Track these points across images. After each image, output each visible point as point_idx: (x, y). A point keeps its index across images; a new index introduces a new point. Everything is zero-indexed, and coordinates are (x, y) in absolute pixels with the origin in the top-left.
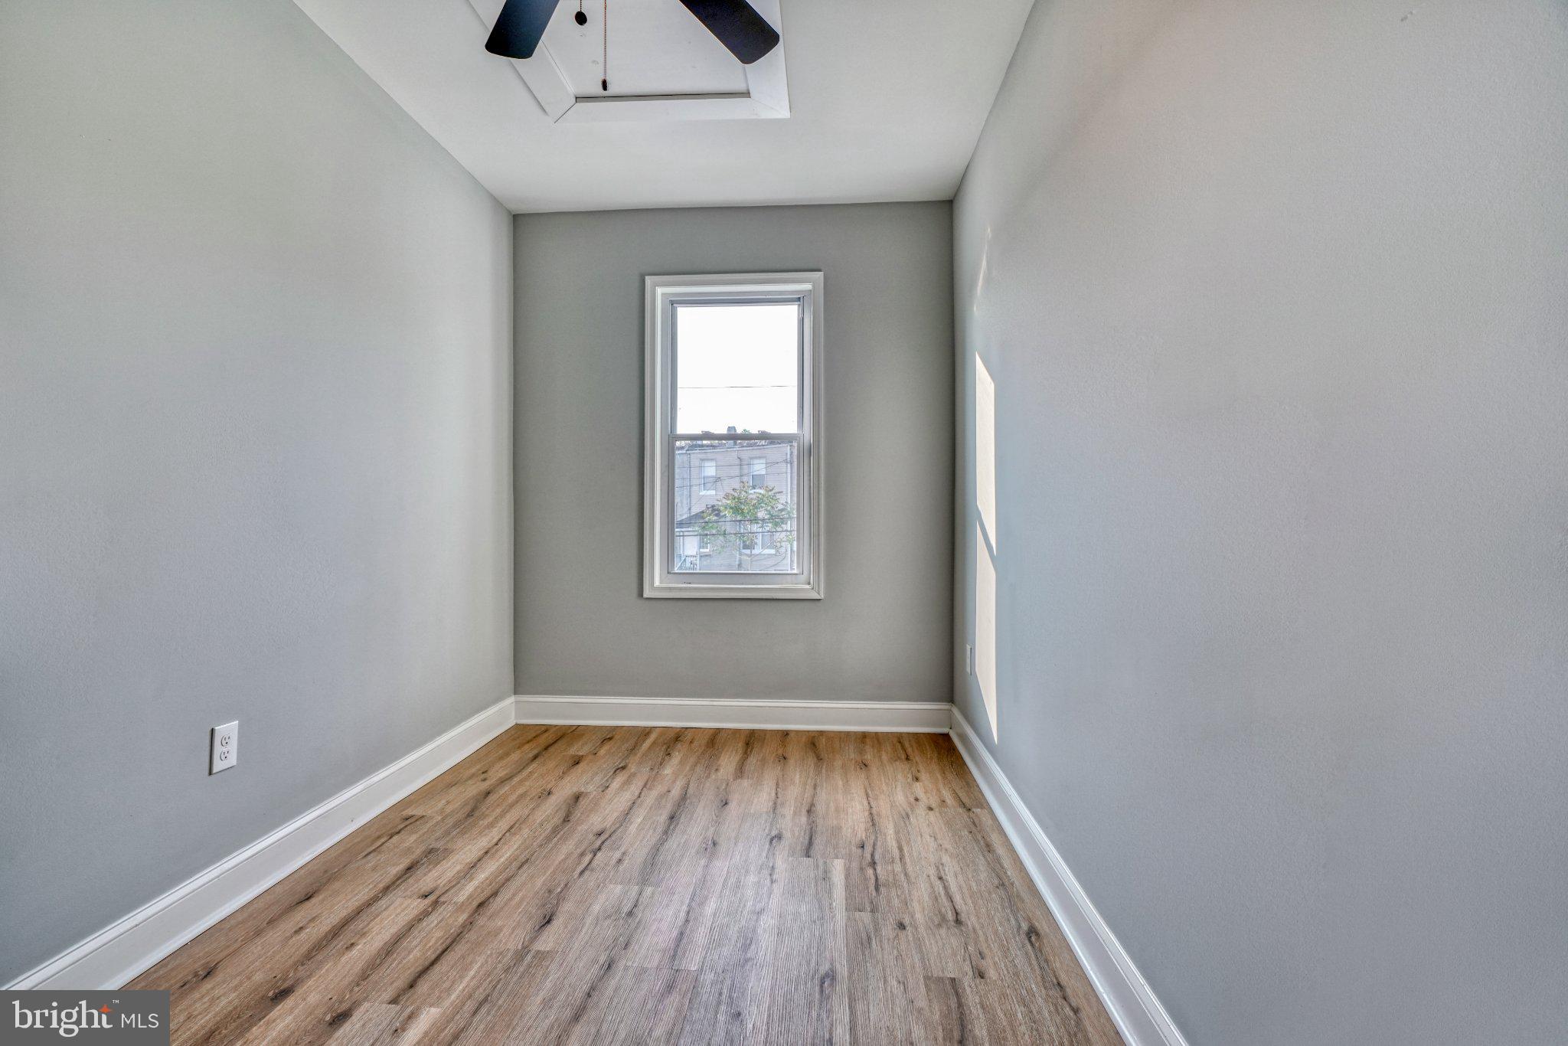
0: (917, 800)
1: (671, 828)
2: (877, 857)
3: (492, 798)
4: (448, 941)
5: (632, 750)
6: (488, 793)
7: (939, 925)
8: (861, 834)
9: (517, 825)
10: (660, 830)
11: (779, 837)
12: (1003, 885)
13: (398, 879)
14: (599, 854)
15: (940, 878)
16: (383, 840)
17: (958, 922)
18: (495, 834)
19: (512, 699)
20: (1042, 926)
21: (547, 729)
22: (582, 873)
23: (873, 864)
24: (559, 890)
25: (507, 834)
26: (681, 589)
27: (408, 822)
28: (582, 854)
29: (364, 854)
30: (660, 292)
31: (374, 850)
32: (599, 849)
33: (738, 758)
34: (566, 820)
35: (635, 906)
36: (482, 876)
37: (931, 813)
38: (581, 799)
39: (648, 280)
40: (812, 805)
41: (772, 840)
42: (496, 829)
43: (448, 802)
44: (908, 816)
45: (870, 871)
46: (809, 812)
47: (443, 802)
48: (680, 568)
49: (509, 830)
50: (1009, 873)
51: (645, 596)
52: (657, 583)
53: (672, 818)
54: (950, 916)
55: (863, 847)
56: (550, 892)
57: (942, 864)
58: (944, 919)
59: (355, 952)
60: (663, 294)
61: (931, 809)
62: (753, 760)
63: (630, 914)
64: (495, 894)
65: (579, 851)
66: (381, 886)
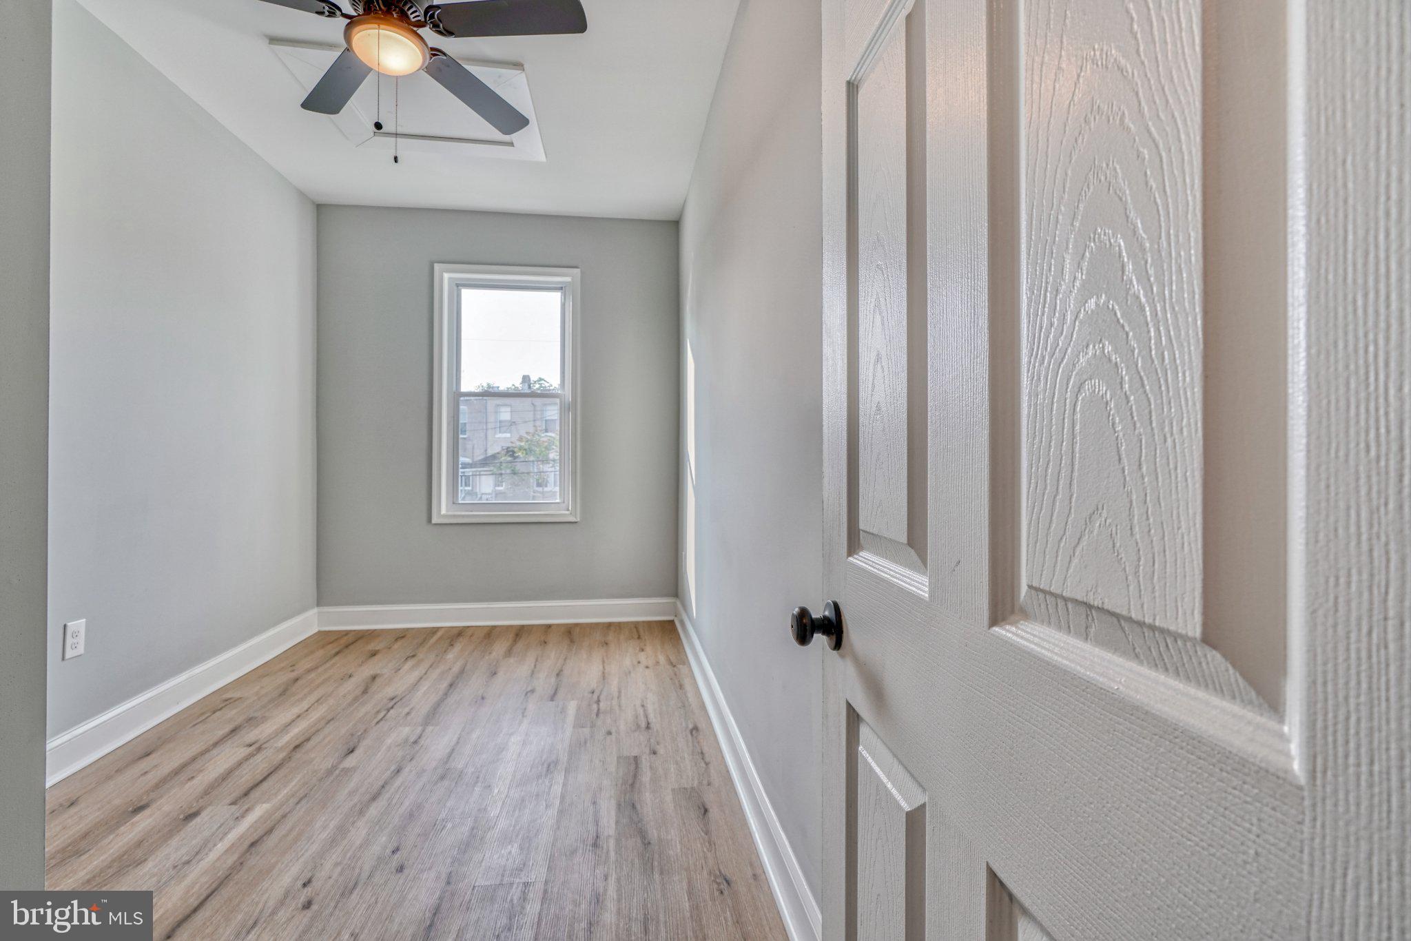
0: (639, 662)
1: (450, 691)
2: (602, 697)
3: (300, 682)
4: (272, 769)
5: (421, 644)
6: (298, 679)
7: (635, 731)
8: (594, 685)
9: (324, 698)
10: (441, 693)
11: (533, 691)
12: (684, 706)
13: (224, 738)
14: (392, 711)
15: (643, 706)
16: (207, 715)
17: (648, 727)
18: (305, 705)
19: (316, 610)
20: (702, 725)
21: (347, 633)
22: (378, 723)
23: (598, 701)
24: (360, 733)
25: (316, 704)
26: (463, 516)
27: (227, 702)
28: (378, 712)
29: (191, 725)
30: (446, 277)
31: (201, 722)
32: (392, 708)
33: (508, 644)
34: (365, 692)
35: (419, 738)
36: (295, 731)
37: (647, 670)
38: (377, 678)
39: (437, 266)
40: (561, 670)
41: (526, 694)
42: (305, 702)
43: (262, 687)
44: (630, 672)
45: (595, 706)
46: (558, 675)
47: (258, 687)
48: (464, 499)
49: (317, 701)
50: (690, 700)
51: (433, 522)
52: (443, 512)
53: (451, 685)
54: (643, 725)
55: (593, 693)
56: (352, 735)
57: (646, 698)
58: (638, 727)
59: (195, 781)
60: (450, 279)
61: (647, 667)
62: (520, 645)
63: (415, 742)
64: (308, 740)
65: (375, 710)
66: (211, 742)
